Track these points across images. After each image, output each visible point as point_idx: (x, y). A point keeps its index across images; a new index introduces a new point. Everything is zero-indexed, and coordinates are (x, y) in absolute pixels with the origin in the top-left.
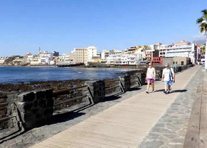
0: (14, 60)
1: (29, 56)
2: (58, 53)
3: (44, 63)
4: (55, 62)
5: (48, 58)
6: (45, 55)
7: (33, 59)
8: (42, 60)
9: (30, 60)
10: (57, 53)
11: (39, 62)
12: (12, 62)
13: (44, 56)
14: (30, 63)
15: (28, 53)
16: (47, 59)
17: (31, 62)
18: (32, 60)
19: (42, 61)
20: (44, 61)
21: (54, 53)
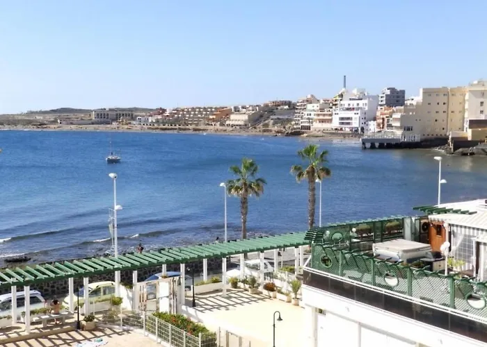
0: (272, 117)
1: (309, 106)
2: (403, 92)
3: (347, 129)
4: (379, 125)
5: (359, 112)
6: (352, 102)
7: (318, 115)
8: (342, 119)
9: (309, 119)
10: (398, 92)
11: (336, 123)
12: (266, 122)
13: (351, 106)
14: (309, 128)
15: (309, 96)
16: (357, 116)
17: (314, 123)
18: (316, 117)
19: (343, 123)
20: (348, 123)
21: (388, 92)
